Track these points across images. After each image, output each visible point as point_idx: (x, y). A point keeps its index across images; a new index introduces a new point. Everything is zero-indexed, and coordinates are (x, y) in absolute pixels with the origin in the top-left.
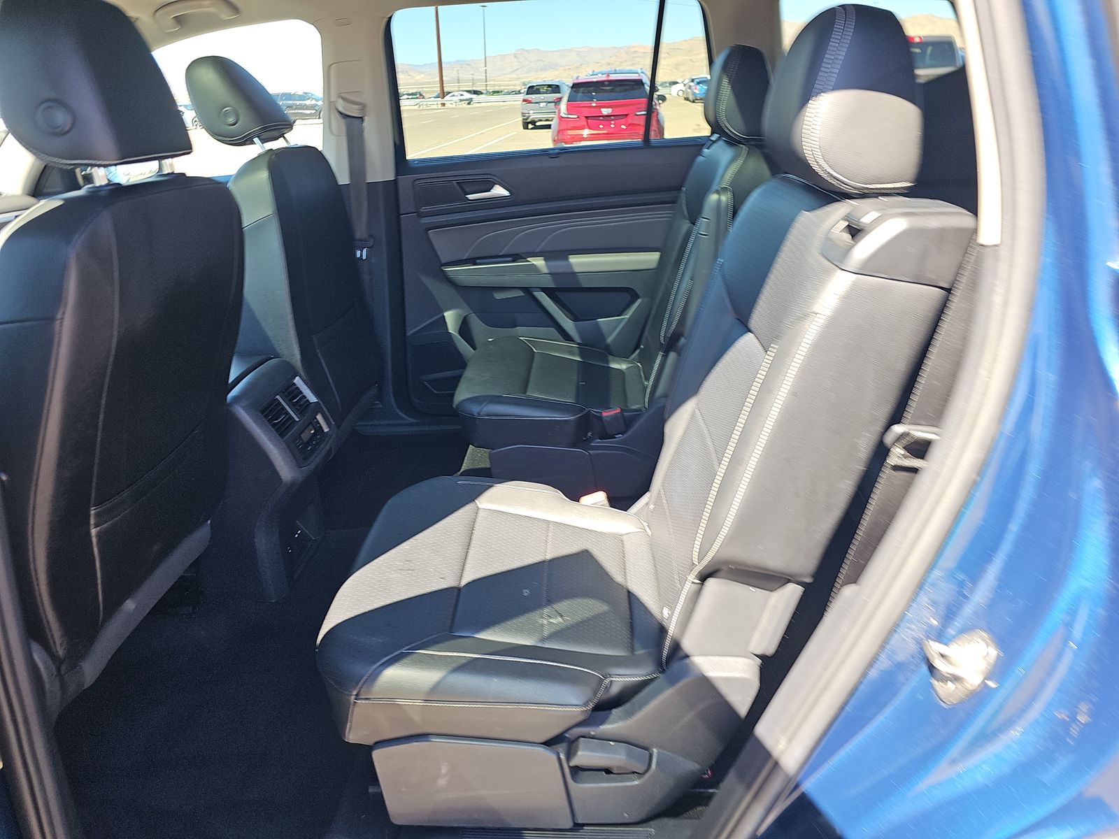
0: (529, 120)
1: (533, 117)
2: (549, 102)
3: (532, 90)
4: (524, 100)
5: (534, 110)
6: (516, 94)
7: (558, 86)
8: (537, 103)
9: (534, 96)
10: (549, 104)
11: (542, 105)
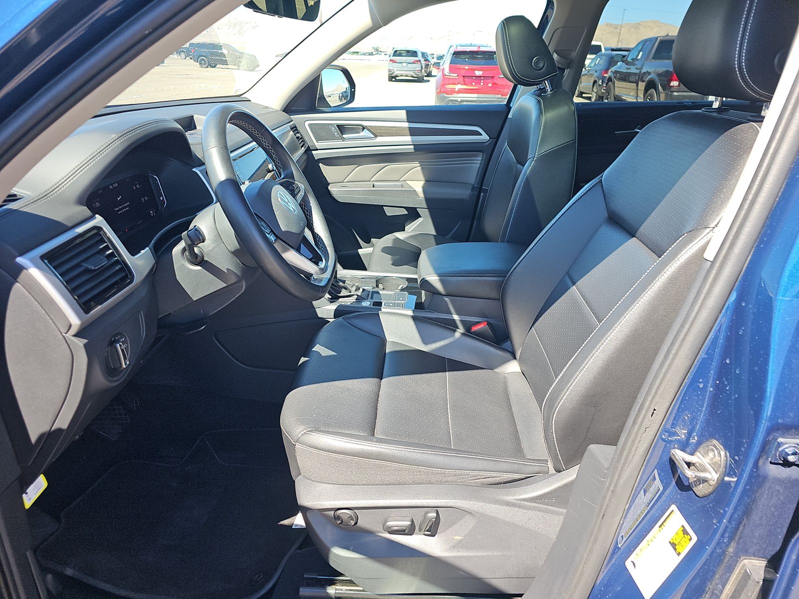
0: (393, 75)
1: (396, 73)
2: (409, 63)
3: (397, 53)
4: (391, 60)
5: (397, 68)
6: (369, 55)
7: (416, 52)
8: (400, 63)
9: (398, 58)
10: (409, 65)
11: (404, 65)
